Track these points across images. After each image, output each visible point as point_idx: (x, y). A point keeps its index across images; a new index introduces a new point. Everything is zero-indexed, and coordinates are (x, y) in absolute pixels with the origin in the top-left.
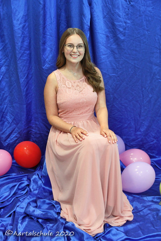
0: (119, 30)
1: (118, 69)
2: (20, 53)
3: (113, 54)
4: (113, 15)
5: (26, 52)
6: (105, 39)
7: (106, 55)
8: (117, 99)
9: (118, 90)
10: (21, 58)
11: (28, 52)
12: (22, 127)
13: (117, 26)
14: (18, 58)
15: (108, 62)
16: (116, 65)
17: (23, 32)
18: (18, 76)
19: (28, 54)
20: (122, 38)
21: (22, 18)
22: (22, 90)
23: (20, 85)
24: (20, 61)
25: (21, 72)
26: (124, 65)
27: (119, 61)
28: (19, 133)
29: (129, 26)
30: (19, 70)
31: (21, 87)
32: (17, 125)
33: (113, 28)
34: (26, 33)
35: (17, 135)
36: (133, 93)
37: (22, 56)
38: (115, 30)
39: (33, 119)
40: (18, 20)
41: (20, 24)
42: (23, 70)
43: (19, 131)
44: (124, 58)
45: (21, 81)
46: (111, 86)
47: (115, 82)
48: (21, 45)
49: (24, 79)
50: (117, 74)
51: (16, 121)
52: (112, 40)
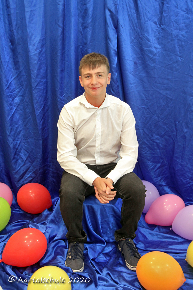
0: (149, 56)
1: (147, 100)
2: (36, 81)
3: (141, 83)
4: (142, 40)
5: (42, 80)
6: (133, 66)
7: (134, 84)
8: (148, 135)
9: (148, 124)
10: (37, 87)
11: (44, 81)
12: (38, 165)
13: (146, 52)
14: (33, 87)
15: (136, 93)
16: (145, 95)
17: (40, 58)
18: (34, 108)
19: (44, 83)
20: (152, 65)
21: (39, 43)
22: (38, 123)
23: (36, 118)
24: (36, 91)
25: (37, 102)
26: (154, 96)
27: (149, 90)
28: (34, 172)
29: (160, 52)
30: (35, 101)
31: (37, 120)
32: (33, 163)
33: (142, 54)
34: (42, 60)
35: (32, 175)
36: (165, 127)
37: (38, 85)
38: (144, 56)
39: (50, 156)
40: (34, 45)
41: (37, 49)
42: (39, 101)
43: (34, 170)
44: (154, 87)
45: (37, 114)
46: (140, 120)
47: (144, 115)
48: (38, 73)
49: (40, 111)
50: (147, 105)
51: (31, 158)
52: (140, 67)
